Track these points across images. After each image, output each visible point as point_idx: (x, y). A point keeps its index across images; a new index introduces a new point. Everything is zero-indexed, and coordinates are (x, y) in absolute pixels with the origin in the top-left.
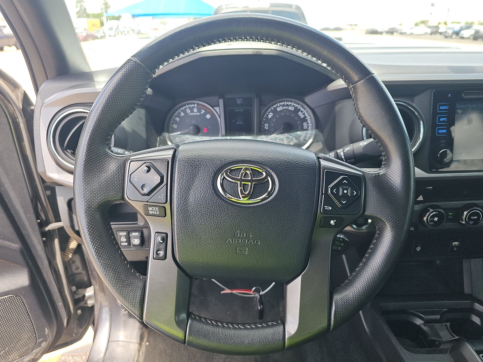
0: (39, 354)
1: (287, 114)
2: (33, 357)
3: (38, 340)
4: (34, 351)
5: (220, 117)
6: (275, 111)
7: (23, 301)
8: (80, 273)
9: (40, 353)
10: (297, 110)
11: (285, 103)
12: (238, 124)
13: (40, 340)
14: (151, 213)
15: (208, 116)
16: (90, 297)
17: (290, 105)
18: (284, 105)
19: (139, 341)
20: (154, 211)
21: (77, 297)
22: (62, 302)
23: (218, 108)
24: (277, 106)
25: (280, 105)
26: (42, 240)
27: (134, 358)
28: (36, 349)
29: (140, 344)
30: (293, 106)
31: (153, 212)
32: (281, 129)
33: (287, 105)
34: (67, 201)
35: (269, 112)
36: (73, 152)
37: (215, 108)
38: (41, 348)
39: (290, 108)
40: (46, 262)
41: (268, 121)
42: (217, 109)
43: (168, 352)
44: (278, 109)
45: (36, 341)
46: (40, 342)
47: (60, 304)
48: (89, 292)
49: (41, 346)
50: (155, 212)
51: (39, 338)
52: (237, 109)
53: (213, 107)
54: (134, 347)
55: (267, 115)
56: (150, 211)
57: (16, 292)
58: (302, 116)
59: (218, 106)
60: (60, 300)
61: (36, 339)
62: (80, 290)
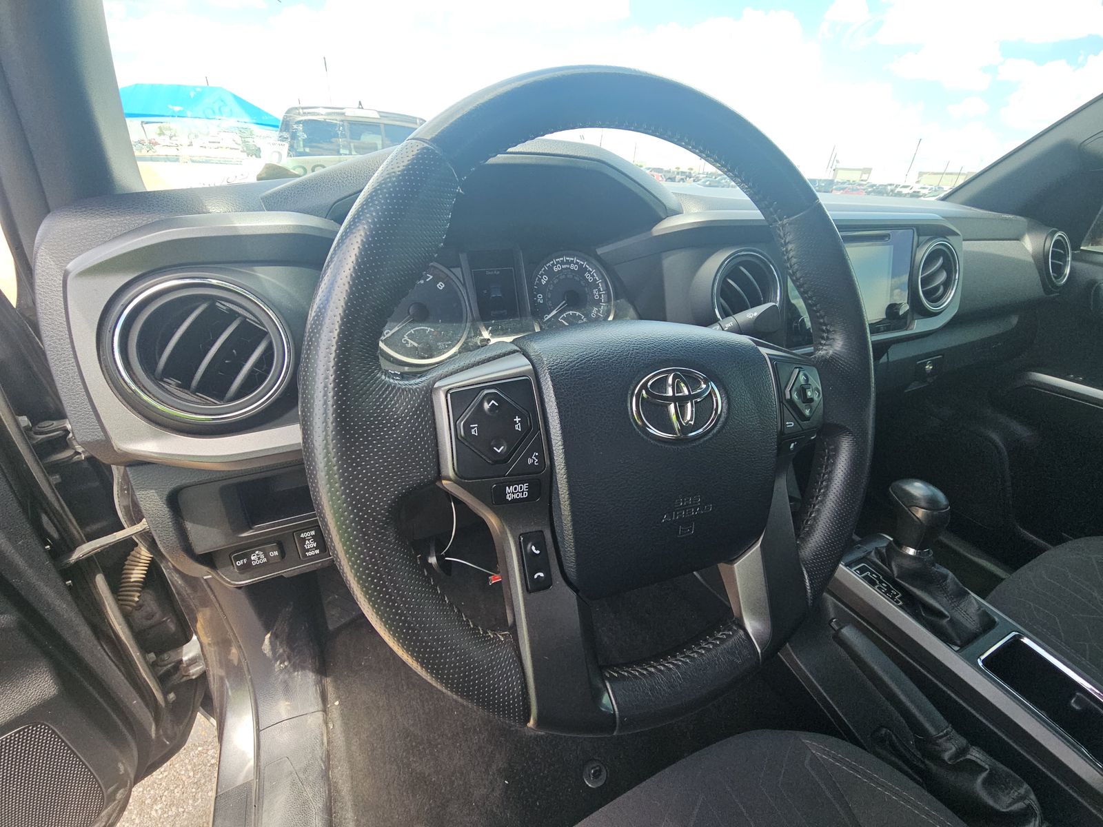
0: (115, 815)
1: (570, 276)
2: (104, 824)
3: (106, 792)
4: (103, 814)
5: (464, 285)
6: (550, 272)
7: (53, 730)
8: (161, 623)
9: (117, 811)
10: (582, 270)
11: (565, 259)
12: (493, 297)
13: (111, 789)
14: (510, 499)
15: (441, 286)
16: (193, 661)
17: (572, 262)
18: (562, 263)
19: (320, 706)
20: (518, 492)
21: (163, 670)
22: (138, 697)
23: (459, 269)
24: (553, 264)
25: (558, 263)
26: (65, 584)
27: (322, 740)
28: (106, 808)
29: (325, 711)
30: (577, 263)
31: (515, 496)
32: (564, 302)
33: (568, 262)
34: (166, 493)
35: (542, 275)
36: (180, 382)
37: (452, 269)
38: (116, 802)
39: (573, 267)
40: (85, 631)
41: (541, 289)
42: (457, 271)
43: (381, 704)
44: (556, 269)
45: (103, 794)
46: (111, 793)
47: (135, 703)
48: (190, 651)
49: (114, 800)
50: (520, 495)
51: (107, 788)
52: (490, 271)
53: (448, 268)
54: (315, 720)
55: (540, 280)
56: (508, 495)
57: (33, 717)
58: (590, 279)
59: (459, 266)
60: (134, 694)
61: (101, 790)
62: (165, 656)
